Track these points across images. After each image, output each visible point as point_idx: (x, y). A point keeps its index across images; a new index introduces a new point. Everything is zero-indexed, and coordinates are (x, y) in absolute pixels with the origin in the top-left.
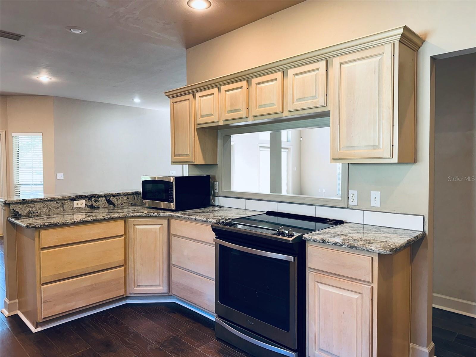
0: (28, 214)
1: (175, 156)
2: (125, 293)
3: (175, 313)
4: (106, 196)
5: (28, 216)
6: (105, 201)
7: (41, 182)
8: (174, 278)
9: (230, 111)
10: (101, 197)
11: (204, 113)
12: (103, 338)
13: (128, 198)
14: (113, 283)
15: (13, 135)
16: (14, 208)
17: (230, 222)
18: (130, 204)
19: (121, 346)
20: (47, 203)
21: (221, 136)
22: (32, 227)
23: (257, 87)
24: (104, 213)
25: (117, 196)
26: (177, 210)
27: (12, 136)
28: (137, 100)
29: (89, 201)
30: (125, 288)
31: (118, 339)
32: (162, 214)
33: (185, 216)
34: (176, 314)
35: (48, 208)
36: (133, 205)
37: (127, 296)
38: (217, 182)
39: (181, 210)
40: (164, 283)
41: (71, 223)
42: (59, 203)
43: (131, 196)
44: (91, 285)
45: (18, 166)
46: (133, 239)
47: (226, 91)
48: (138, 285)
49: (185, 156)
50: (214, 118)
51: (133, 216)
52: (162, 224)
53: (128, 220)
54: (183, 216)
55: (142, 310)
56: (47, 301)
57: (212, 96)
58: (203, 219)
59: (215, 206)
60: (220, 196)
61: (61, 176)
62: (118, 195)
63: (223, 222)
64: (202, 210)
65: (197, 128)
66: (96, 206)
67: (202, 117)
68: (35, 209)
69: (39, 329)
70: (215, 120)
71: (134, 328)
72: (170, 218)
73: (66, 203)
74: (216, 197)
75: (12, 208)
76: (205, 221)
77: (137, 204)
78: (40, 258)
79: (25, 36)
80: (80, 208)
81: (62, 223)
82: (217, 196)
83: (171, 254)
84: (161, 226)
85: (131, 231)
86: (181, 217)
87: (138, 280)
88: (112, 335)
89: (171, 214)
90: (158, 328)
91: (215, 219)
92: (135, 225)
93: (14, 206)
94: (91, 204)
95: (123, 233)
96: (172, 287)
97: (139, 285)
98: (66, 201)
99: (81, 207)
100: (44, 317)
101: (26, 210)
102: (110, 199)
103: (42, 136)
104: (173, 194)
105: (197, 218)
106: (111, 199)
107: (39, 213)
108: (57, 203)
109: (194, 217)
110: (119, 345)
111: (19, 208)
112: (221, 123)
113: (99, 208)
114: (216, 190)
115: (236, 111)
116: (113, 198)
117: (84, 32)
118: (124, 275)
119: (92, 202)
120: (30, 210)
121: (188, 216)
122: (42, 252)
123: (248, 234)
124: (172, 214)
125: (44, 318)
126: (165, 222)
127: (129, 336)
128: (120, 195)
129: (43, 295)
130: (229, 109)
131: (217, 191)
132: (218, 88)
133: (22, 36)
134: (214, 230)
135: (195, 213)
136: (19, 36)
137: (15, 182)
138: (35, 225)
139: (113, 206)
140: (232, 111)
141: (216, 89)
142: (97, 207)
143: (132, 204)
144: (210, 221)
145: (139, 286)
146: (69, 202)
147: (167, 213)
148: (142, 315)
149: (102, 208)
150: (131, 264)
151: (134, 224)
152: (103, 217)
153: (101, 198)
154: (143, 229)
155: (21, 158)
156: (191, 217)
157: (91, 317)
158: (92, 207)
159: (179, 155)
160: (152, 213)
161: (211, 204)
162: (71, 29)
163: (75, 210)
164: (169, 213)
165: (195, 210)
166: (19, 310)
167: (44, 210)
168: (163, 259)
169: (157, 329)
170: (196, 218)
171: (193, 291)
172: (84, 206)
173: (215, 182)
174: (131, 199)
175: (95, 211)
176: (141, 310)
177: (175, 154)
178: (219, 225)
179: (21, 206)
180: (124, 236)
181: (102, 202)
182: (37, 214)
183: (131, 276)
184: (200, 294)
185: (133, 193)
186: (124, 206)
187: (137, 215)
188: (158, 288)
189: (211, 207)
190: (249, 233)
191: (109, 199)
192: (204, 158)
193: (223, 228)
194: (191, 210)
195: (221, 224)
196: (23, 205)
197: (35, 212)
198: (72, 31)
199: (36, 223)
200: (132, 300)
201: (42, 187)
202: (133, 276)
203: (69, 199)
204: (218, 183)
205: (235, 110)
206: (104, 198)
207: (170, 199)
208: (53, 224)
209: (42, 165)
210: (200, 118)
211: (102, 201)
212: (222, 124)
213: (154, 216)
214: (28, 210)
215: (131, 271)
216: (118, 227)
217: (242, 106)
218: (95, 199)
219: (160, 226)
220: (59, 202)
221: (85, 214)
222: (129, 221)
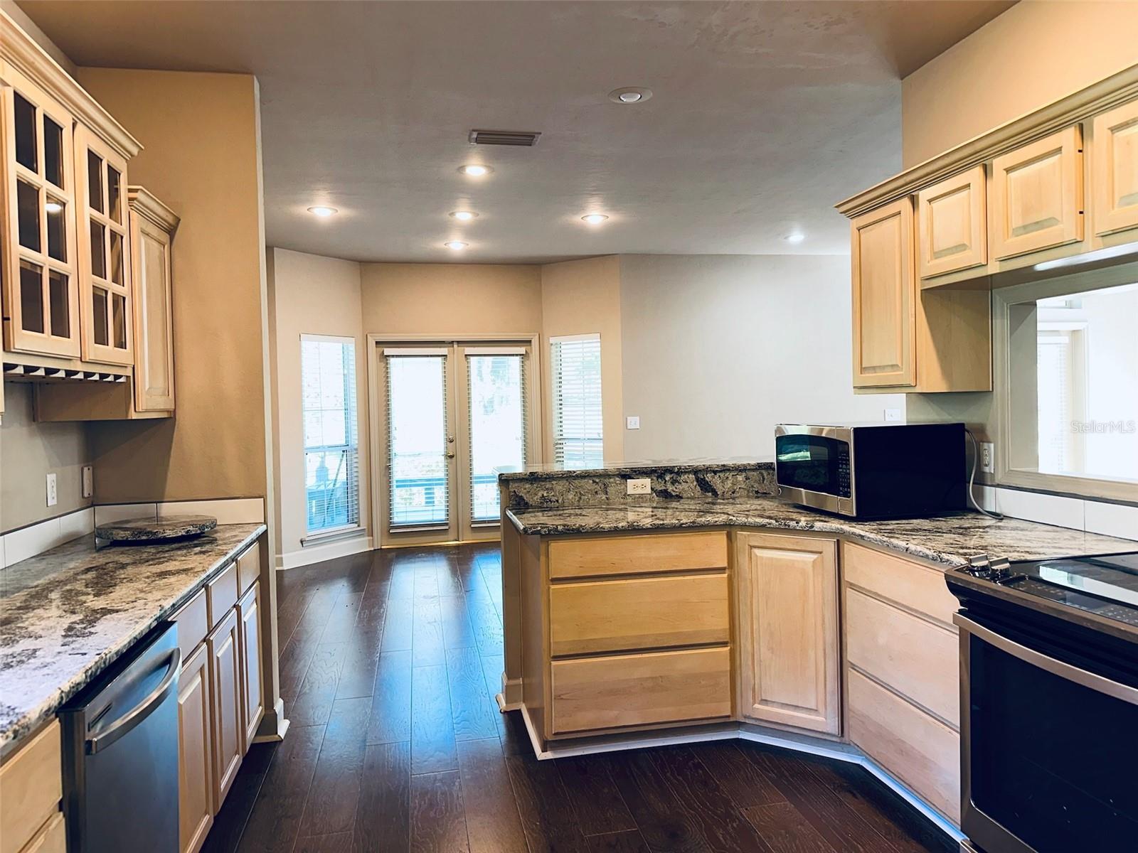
0: (541, 503)
1: (863, 370)
2: (732, 712)
3: (854, 795)
4: (696, 471)
5: (541, 507)
6: (695, 483)
7: (599, 434)
8: (854, 699)
9: (1020, 228)
10: (686, 472)
11: (941, 244)
12: (668, 813)
13: (747, 478)
14: (703, 683)
15: (552, 340)
16: (516, 490)
17: (1006, 570)
18: (754, 492)
19: (704, 846)
20: (576, 481)
21: (1002, 307)
22: (532, 533)
23: (1112, 141)
24: (690, 510)
25: (720, 471)
26: (861, 518)
27: (551, 342)
28: (796, 237)
29: (660, 480)
30: (731, 699)
31: (701, 826)
32: (818, 525)
33: (879, 537)
34: (857, 798)
35: (576, 492)
36: (759, 495)
37: (736, 721)
38: (989, 442)
39: (874, 520)
40: (829, 709)
41: (609, 531)
42: (597, 483)
43: (755, 474)
44: (652, 678)
45: (561, 402)
46: (748, 581)
47: (1008, 170)
48: (762, 700)
49: (890, 369)
50: (973, 256)
51: (747, 524)
52: (821, 553)
53: (736, 534)
54: (872, 536)
55: (770, 765)
56: (562, 697)
57: (964, 193)
58: (928, 552)
59: (978, 512)
60: (998, 486)
61: (634, 422)
62: (724, 470)
63: (984, 569)
64: (938, 523)
65: (921, 290)
66: (674, 494)
67: (936, 258)
68: (553, 494)
69: (549, 755)
70: (973, 263)
71: (742, 807)
72: (840, 540)
73: (612, 483)
74: (988, 487)
75: (513, 490)
76: (934, 559)
77: (769, 493)
78: (549, 600)
79: (540, 133)
80: (641, 496)
81: (591, 528)
82: (989, 484)
83: (846, 635)
84: (818, 558)
85: (743, 560)
86: (869, 538)
87: (763, 688)
88: (689, 813)
89: (842, 526)
90: (802, 824)
91: (965, 554)
92: (752, 547)
93: (516, 485)
94: (665, 488)
95: (725, 565)
96: (849, 723)
97: (766, 700)
98: (612, 480)
99: (642, 494)
100: (556, 731)
101: (536, 495)
102: (707, 479)
103: (599, 340)
104: (849, 474)
105: (912, 547)
106: (709, 477)
107: (560, 501)
108: (594, 482)
109: (903, 544)
110: (699, 843)
111: (525, 489)
112: (994, 268)
113: (681, 498)
114: (986, 465)
115: (1039, 225)
116: (713, 477)
117: (648, 96)
118: (729, 668)
119: (665, 483)
120: (545, 495)
121: (885, 539)
122: (553, 587)
123: (1059, 617)
124: (846, 527)
125: (556, 734)
126: (829, 546)
127: (728, 826)
128: (729, 470)
129: (555, 683)
130: (1016, 222)
131: (990, 469)
132: (985, 167)
133: (536, 135)
134: (954, 588)
135: (911, 530)
136: (532, 136)
137: (556, 435)
138: (539, 528)
139: (713, 495)
140: (1026, 228)
141: (978, 171)
142: (677, 495)
143: (757, 492)
144: (948, 560)
145: (765, 702)
146: (618, 482)
147: (833, 525)
148: (770, 778)
149: (688, 498)
150: (745, 643)
151: (750, 544)
152: (677, 522)
153: (686, 476)
154: (772, 559)
155: (566, 387)
156: (895, 541)
157: (654, 753)
158: (665, 495)
159: (874, 368)
160: (792, 520)
161: (968, 505)
162: (621, 95)
163: (630, 500)
164: (839, 526)
165: (916, 523)
166: (524, 702)
167: (570, 497)
168: (825, 643)
169: (799, 827)
170: (907, 546)
171: (903, 750)
172: (650, 492)
173: (983, 442)
174: (755, 481)
175: (673, 506)
176: (768, 763)
177: (863, 366)
178: (971, 578)
179: (527, 486)
180: (727, 571)
181: (688, 485)
182: (557, 504)
183: (745, 672)
184: (924, 763)
185: (759, 466)
186: (738, 495)
187: (755, 522)
188: (813, 717)
189: (970, 516)
190: (1065, 613)
191: (704, 479)
192: (947, 373)
193: (979, 586)
194: (904, 521)
195: (977, 574)
196: (531, 484)
197: (554, 499)
198: (623, 99)
199: (543, 524)
200: (751, 732)
201: (601, 444)
202: (750, 673)
203: (618, 474)
204: (992, 445)
205: (1037, 223)
206: (692, 476)
207: (842, 486)
208: (573, 530)
209: (600, 399)
210: (931, 259)
211: (687, 482)
212: (998, 271)
213: (798, 528)
214: (540, 495)
215: (745, 659)
216: (713, 549)
217: (1062, 209)
218: (673, 477)
219: (815, 556)
220: (597, 480)
221: (651, 509)
222: (738, 536)
